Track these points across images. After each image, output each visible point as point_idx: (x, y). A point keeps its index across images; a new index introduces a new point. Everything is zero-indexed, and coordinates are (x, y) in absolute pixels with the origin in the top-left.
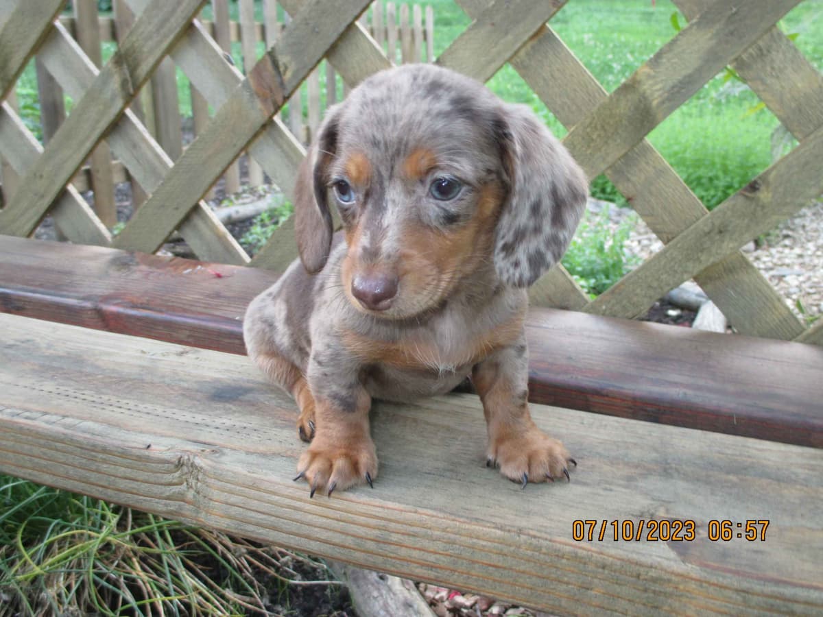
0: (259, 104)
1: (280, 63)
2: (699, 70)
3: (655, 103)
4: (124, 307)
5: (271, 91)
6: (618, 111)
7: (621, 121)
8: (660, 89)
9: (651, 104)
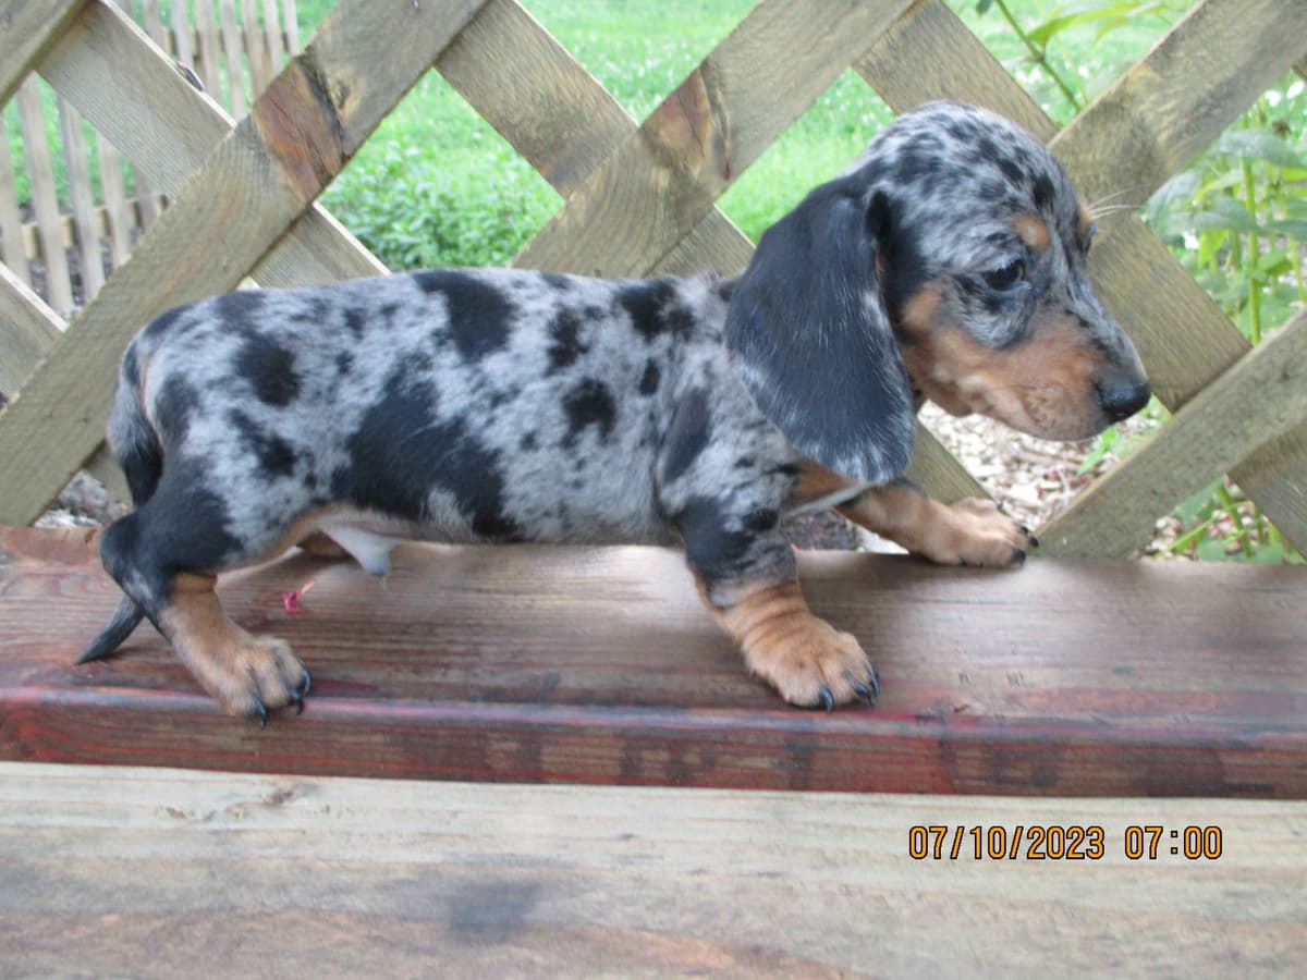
0: (280, 174)
1: (330, 82)
2: (1248, 71)
3: (1163, 138)
4: (55, 686)
5: (310, 143)
6: (1090, 157)
7: (1097, 177)
8: (1172, 111)
9: (1155, 139)
